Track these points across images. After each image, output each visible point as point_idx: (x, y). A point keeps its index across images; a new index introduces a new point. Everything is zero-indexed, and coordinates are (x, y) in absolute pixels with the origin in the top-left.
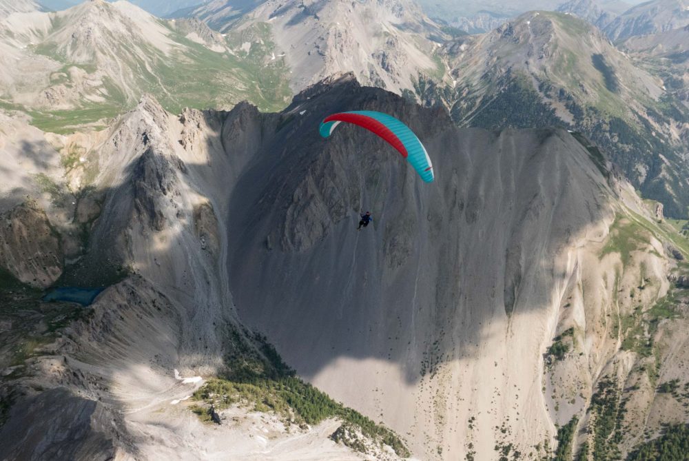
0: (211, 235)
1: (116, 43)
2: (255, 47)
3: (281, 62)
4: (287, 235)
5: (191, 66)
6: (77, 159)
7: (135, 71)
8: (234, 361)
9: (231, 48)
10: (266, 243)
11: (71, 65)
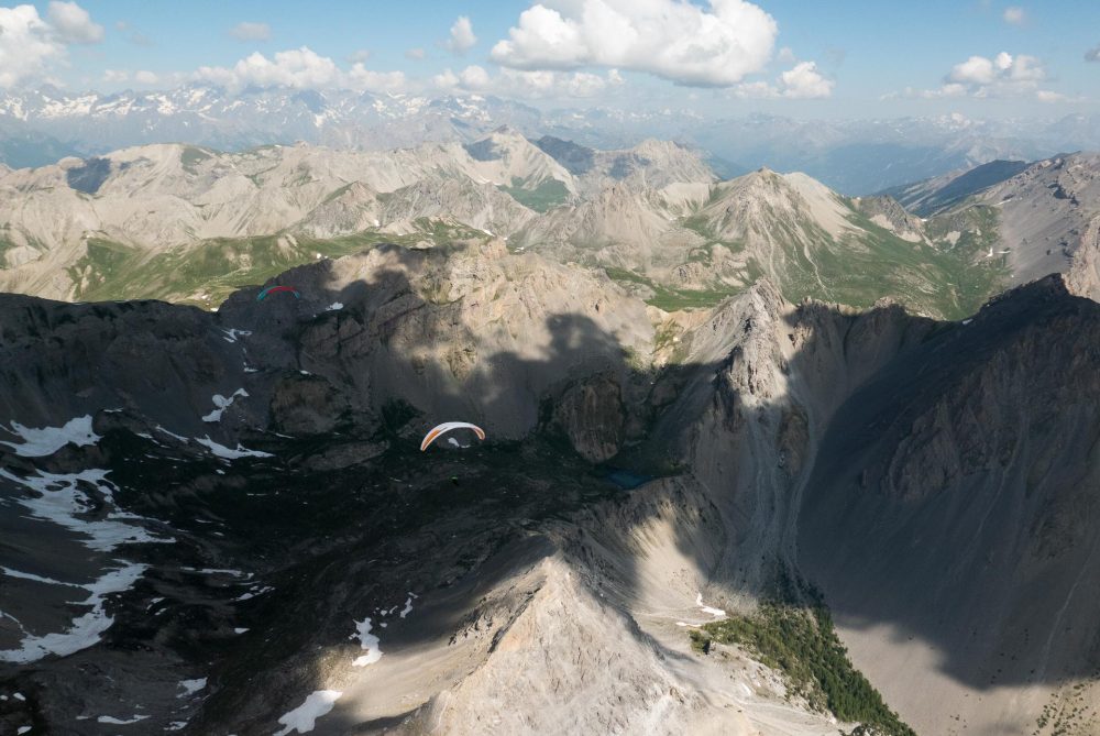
0: (795, 453)
1: (775, 220)
2: (966, 238)
3: (1000, 262)
4: (891, 474)
5: (863, 255)
6: (671, 338)
7: (789, 255)
8: (772, 608)
9: (930, 238)
10: (860, 478)
11: (716, 243)
